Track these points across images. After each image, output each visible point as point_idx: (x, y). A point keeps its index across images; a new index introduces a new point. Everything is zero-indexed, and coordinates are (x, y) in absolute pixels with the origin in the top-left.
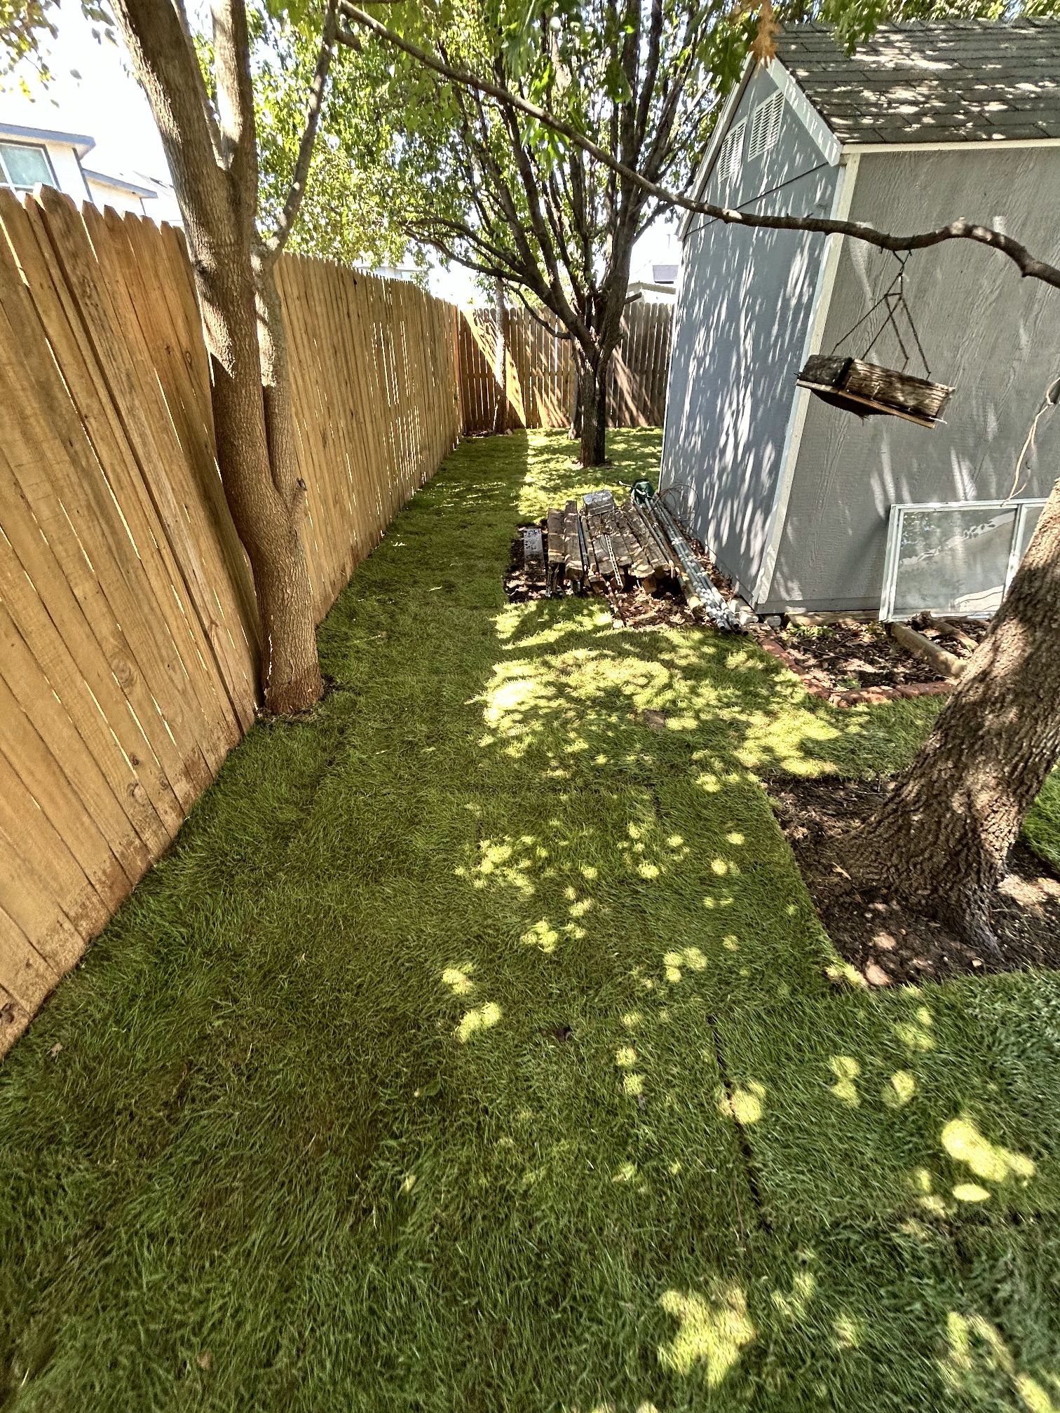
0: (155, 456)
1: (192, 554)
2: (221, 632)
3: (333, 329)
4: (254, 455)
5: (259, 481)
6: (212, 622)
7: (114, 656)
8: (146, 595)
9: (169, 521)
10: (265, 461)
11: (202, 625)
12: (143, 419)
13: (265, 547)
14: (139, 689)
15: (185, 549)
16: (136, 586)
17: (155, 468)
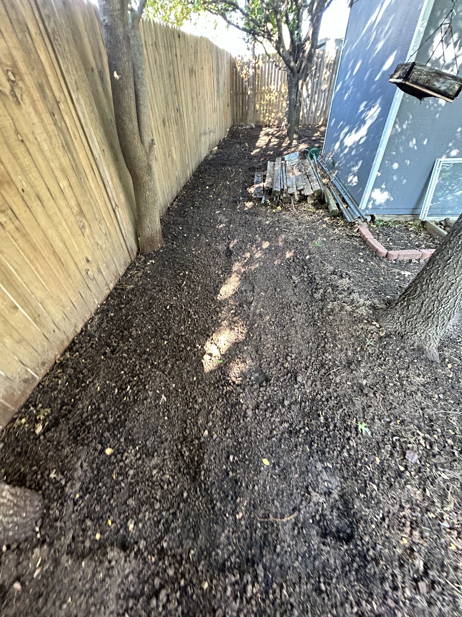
0: (89, 124)
1: (107, 173)
2: (120, 210)
3: (168, 63)
4: (132, 125)
5: (134, 139)
6: (116, 205)
7: (77, 215)
8: (89, 190)
9: (97, 156)
10: (136, 129)
11: (112, 206)
12: (83, 105)
13: (137, 171)
14: (87, 231)
15: (104, 170)
16: (84, 185)
17: (89, 130)
